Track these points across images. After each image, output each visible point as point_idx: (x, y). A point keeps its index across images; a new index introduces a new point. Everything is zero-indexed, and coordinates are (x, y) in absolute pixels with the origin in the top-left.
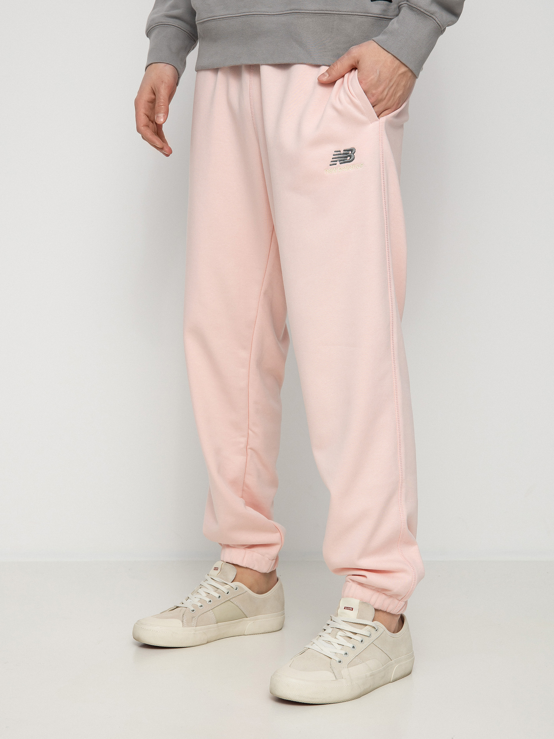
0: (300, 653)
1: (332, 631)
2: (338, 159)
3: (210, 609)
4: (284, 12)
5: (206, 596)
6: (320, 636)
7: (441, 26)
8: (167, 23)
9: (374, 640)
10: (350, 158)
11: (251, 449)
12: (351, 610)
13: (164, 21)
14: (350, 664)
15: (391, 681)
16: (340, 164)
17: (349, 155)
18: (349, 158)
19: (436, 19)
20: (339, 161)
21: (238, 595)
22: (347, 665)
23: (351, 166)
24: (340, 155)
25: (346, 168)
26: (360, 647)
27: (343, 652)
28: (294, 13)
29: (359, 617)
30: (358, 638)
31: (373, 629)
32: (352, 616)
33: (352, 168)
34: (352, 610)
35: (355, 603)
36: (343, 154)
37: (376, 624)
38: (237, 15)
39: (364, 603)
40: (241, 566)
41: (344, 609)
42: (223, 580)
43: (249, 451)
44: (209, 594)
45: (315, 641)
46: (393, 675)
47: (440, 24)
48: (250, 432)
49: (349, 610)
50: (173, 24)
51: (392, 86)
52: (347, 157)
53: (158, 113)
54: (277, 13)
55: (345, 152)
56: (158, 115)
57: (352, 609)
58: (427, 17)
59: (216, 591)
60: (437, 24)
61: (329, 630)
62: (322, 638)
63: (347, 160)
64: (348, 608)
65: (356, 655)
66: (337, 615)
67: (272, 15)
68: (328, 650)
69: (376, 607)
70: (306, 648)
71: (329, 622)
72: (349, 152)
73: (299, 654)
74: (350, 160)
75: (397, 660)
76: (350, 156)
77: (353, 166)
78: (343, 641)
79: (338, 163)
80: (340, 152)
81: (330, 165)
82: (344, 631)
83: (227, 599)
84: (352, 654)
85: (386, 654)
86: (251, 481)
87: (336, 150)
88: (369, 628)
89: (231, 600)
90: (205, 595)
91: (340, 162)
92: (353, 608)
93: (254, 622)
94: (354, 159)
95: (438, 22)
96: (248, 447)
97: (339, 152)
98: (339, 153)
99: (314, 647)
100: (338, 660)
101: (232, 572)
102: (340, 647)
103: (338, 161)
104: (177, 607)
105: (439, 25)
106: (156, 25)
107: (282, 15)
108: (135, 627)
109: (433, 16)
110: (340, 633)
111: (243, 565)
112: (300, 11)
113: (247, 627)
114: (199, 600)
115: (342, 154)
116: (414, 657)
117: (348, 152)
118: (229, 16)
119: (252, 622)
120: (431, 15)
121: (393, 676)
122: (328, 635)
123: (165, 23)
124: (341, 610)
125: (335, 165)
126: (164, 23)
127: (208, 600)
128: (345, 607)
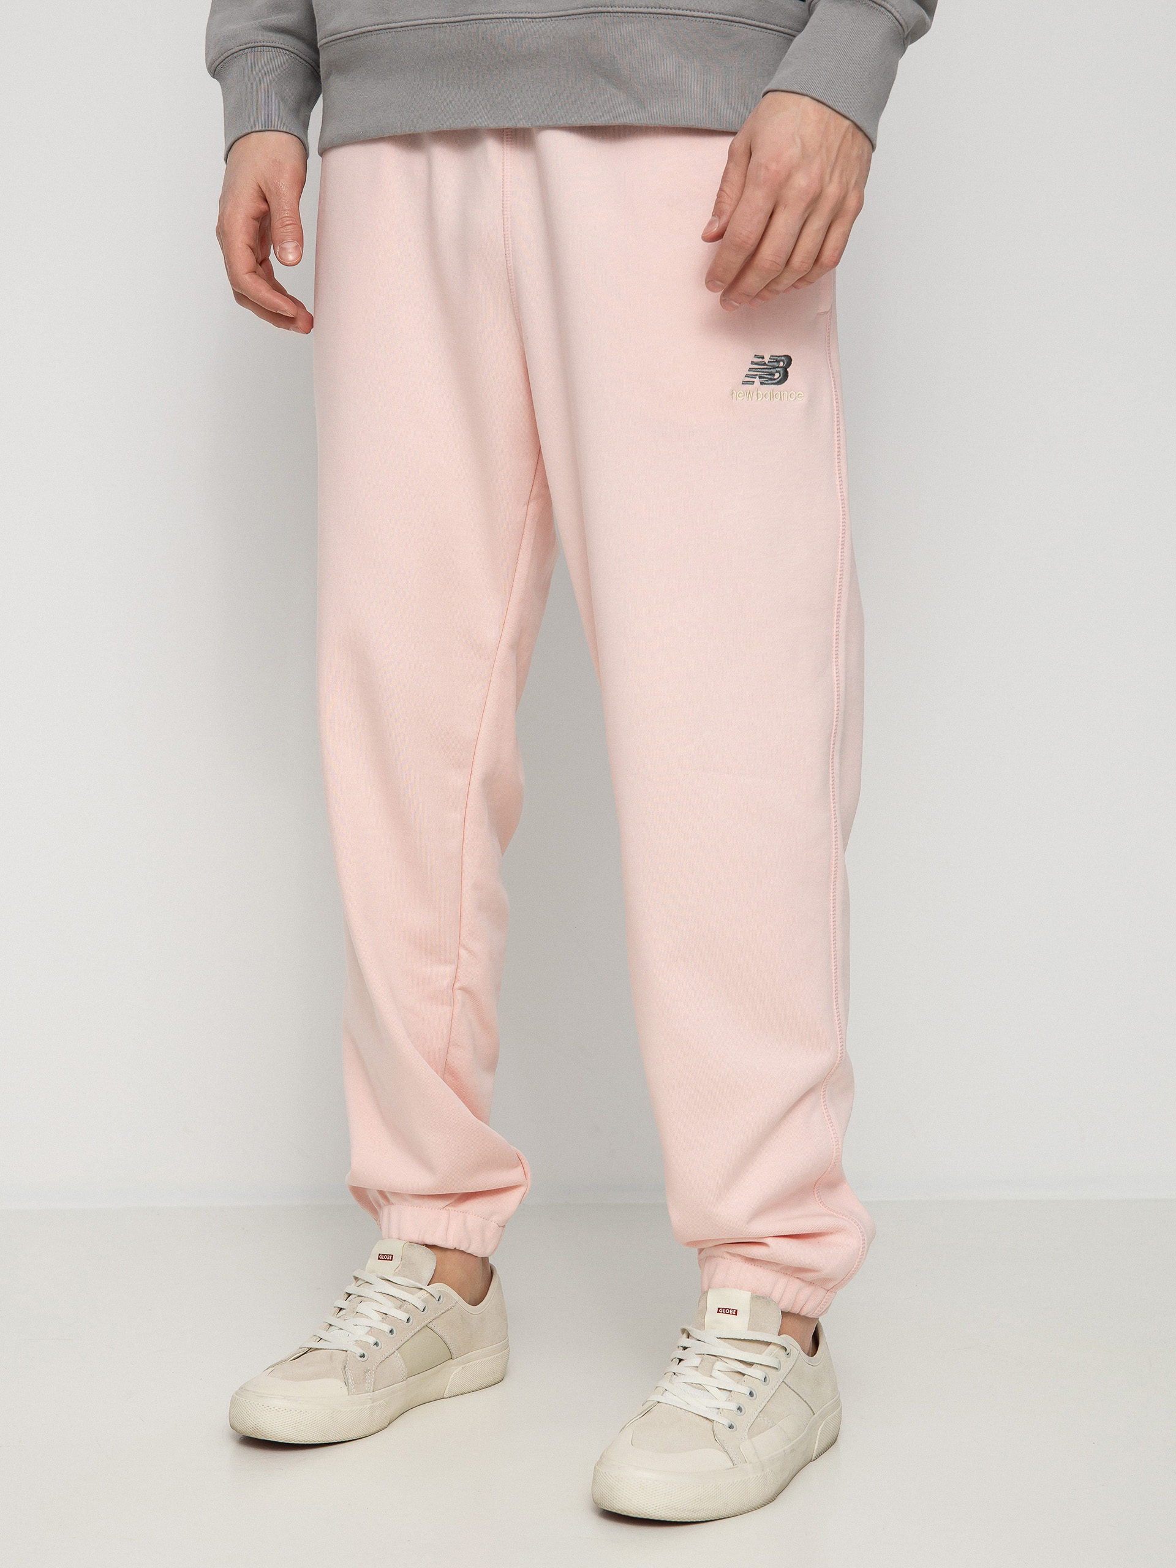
0: (642, 1413)
1: (702, 1361)
2: (758, 373)
3: (394, 1349)
4: (570, 12)
5: (380, 1321)
6: (675, 1373)
8: (268, 44)
9: (785, 1375)
11: (462, 989)
12: (733, 1314)
13: (261, 38)
14: (753, 1430)
15: (813, 1458)
18: (777, 375)
21: (442, 1312)
22: (747, 1430)
24: (762, 367)
26: (764, 1392)
27: (733, 1406)
28: (593, 13)
29: (750, 1328)
30: (756, 1372)
31: (782, 1352)
32: (738, 1326)
34: (736, 1314)
35: (741, 1299)
37: (786, 1340)
38: (453, 19)
39: (760, 1298)
40: (443, 1248)
41: (718, 1312)
42: (412, 1281)
43: (458, 993)
44: (386, 1314)
45: (665, 1384)
46: (817, 1444)
48: (463, 952)
49: (729, 1313)
50: (281, 46)
52: (774, 373)
53: (282, 241)
54: (553, 14)
55: (772, 361)
56: (283, 246)
57: (736, 1312)
59: (400, 1307)
61: (692, 1360)
62: (682, 1379)
64: (725, 1309)
65: (759, 1411)
66: (702, 1326)
67: (540, 18)
68: (701, 1404)
69: (786, 1305)
70: (651, 1403)
71: (685, 1342)
73: (639, 1415)
75: (822, 1411)
78: (728, 1382)
79: (757, 381)
80: (764, 360)
82: (722, 1359)
83: (424, 1324)
84: (752, 1409)
85: (805, 1402)
86: (463, 1059)
88: (776, 1351)
89: (430, 1325)
90: (378, 1317)
92: (736, 1310)
93: (463, 1368)
96: (457, 985)
97: (761, 358)
99: (667, 1398)
100: (726, 1423)
101: (428, 1263)
102: (723, 1395)
103: (757, 377)
104: (310, 1350)
106: (242, 47)
107: (564, 18)
108: (233, 1403)
110: (719, 1365)
111: (450, 1245)
112: (610, 9)
113: (450, 1380)
114: (369, 1331)
115: (767, 365)
116: (840, 1408)
117: (778, 364)
118: (431, 21)
119: (460, 1368)
121: (816, 1447)
122: (693, 1372)
123: (265, 44)
124: (711, 1316)
126: (263, 44)
127: (387, 1329)
128: (719, 1309)
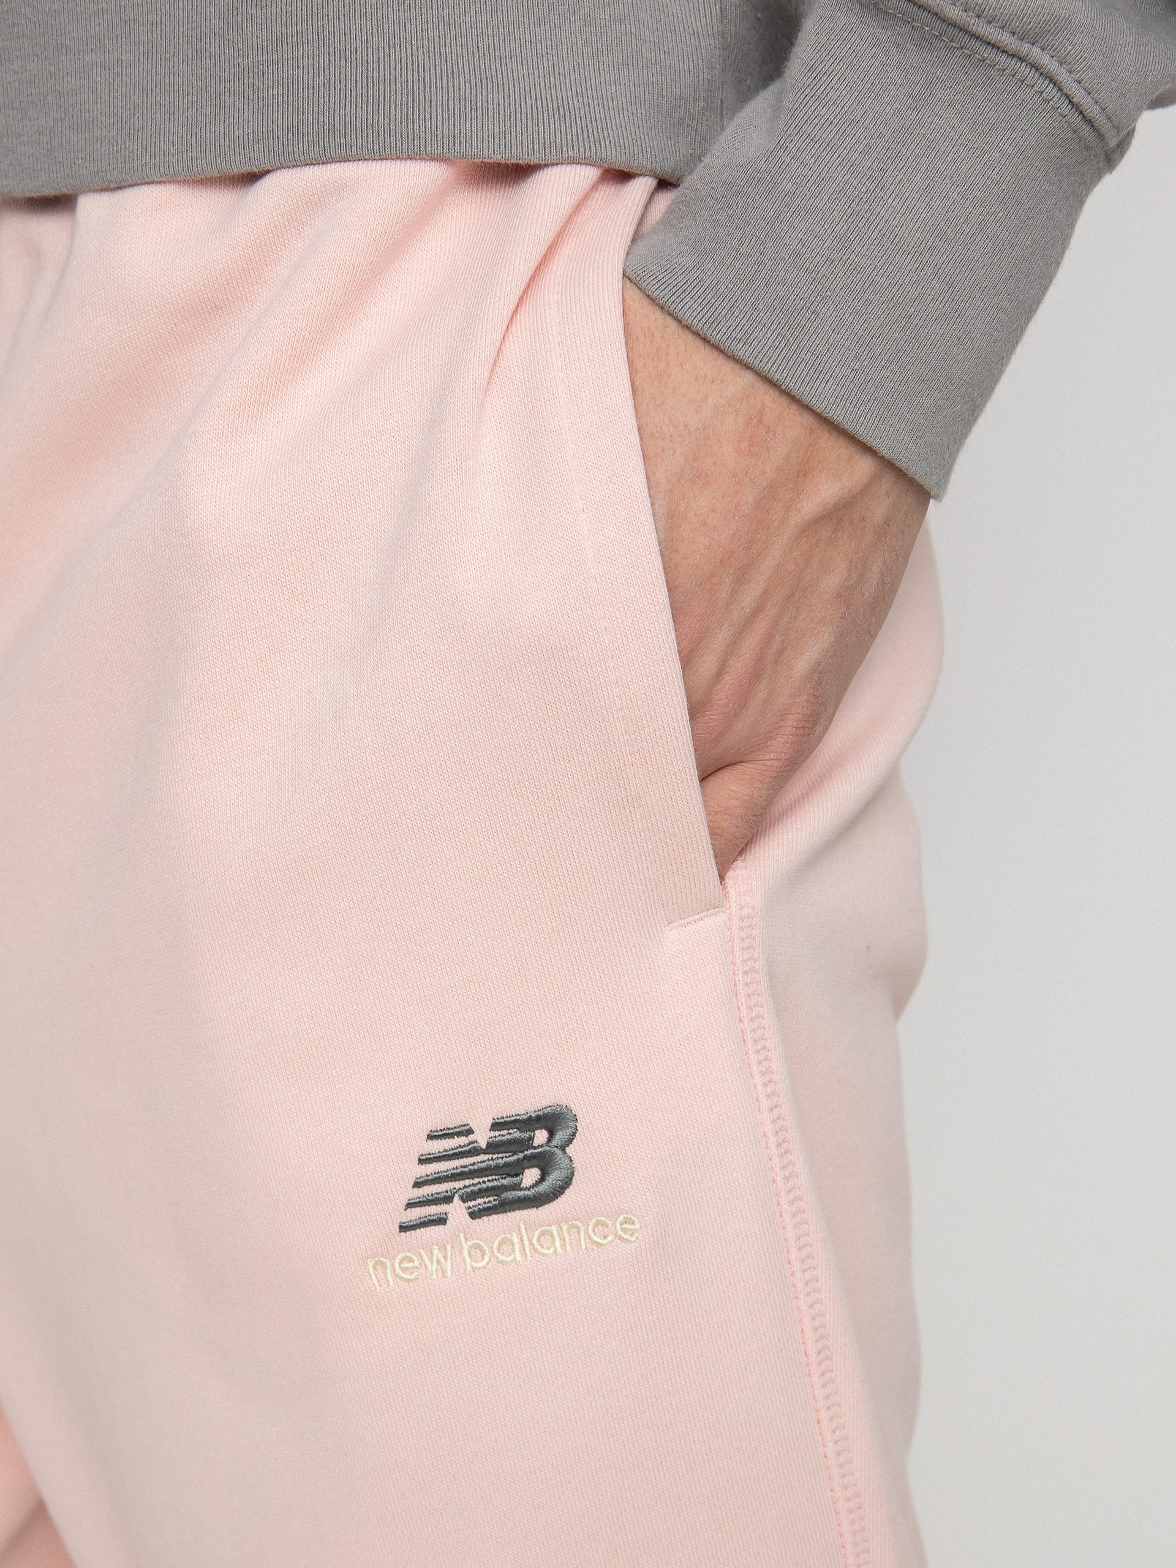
2: (458, 1185)
7: (1100, 120)
10: (542, 1179)
16: (473, 1215)
17: (533, 1157)
18: (531, 1176)
19: (1063, 75)
20: (464, 1199)
23: (554, 1228)
24: (471, 1160)
25: (516, 1240)
33: (558, 1244)
36: (493, 1147)
47: (1094, 111)
51: (757, 611)
52: (515, 1170)
55: (504, 1135)
58: (992, 66)
60: (1066, 109)
63: (517, 1187)
72: (531, 1139)
74: (542, 1188)
76: (544, 1162)
77: (565, 1227)
79: (457, 1210)
80: (471, 1138)
81: (403, 1228)
87: (439, 1124)
91: (471, 1204)
94: (567, 1183)
95: (1079, 95)
97: (459, 1134)
98: (463, 1140)
103: (456, 1198)
105: (1089, 121)
109: (1035, 52)
115: (485, 1152)
117: (527, 1135)
120: (1025, 48)
125: (439, 1229)
